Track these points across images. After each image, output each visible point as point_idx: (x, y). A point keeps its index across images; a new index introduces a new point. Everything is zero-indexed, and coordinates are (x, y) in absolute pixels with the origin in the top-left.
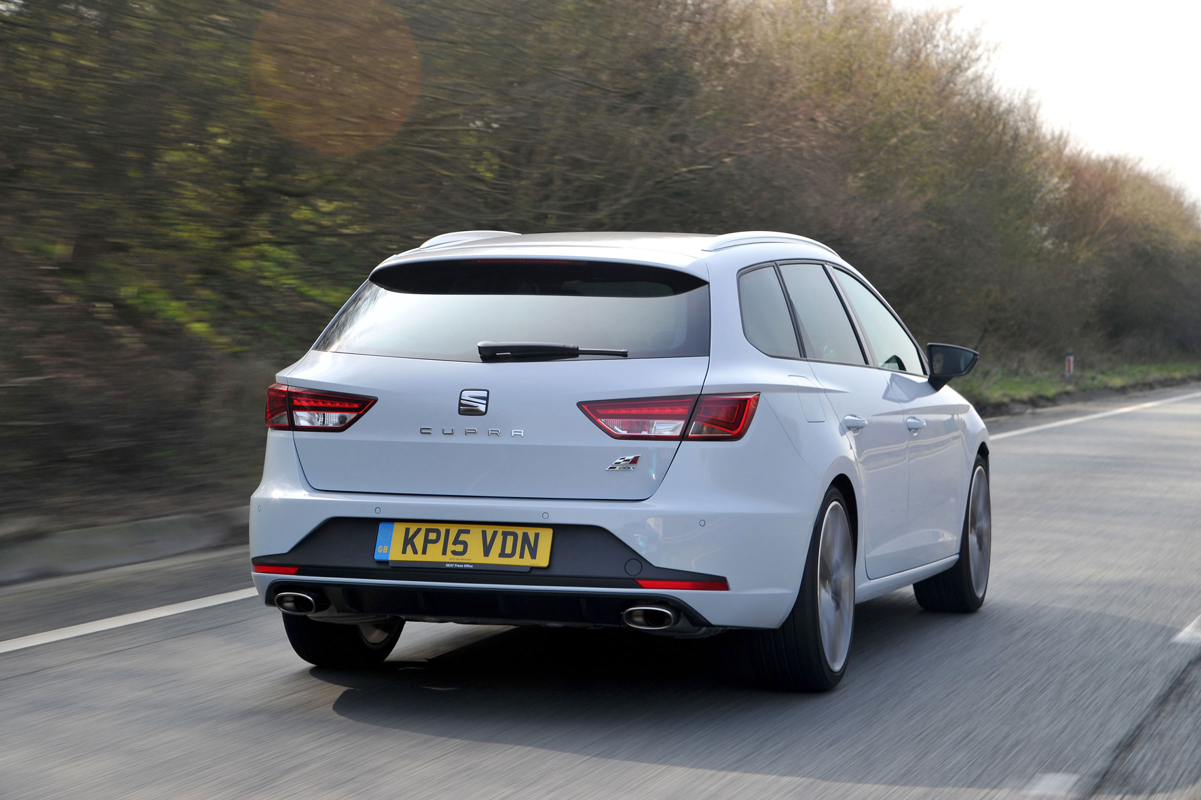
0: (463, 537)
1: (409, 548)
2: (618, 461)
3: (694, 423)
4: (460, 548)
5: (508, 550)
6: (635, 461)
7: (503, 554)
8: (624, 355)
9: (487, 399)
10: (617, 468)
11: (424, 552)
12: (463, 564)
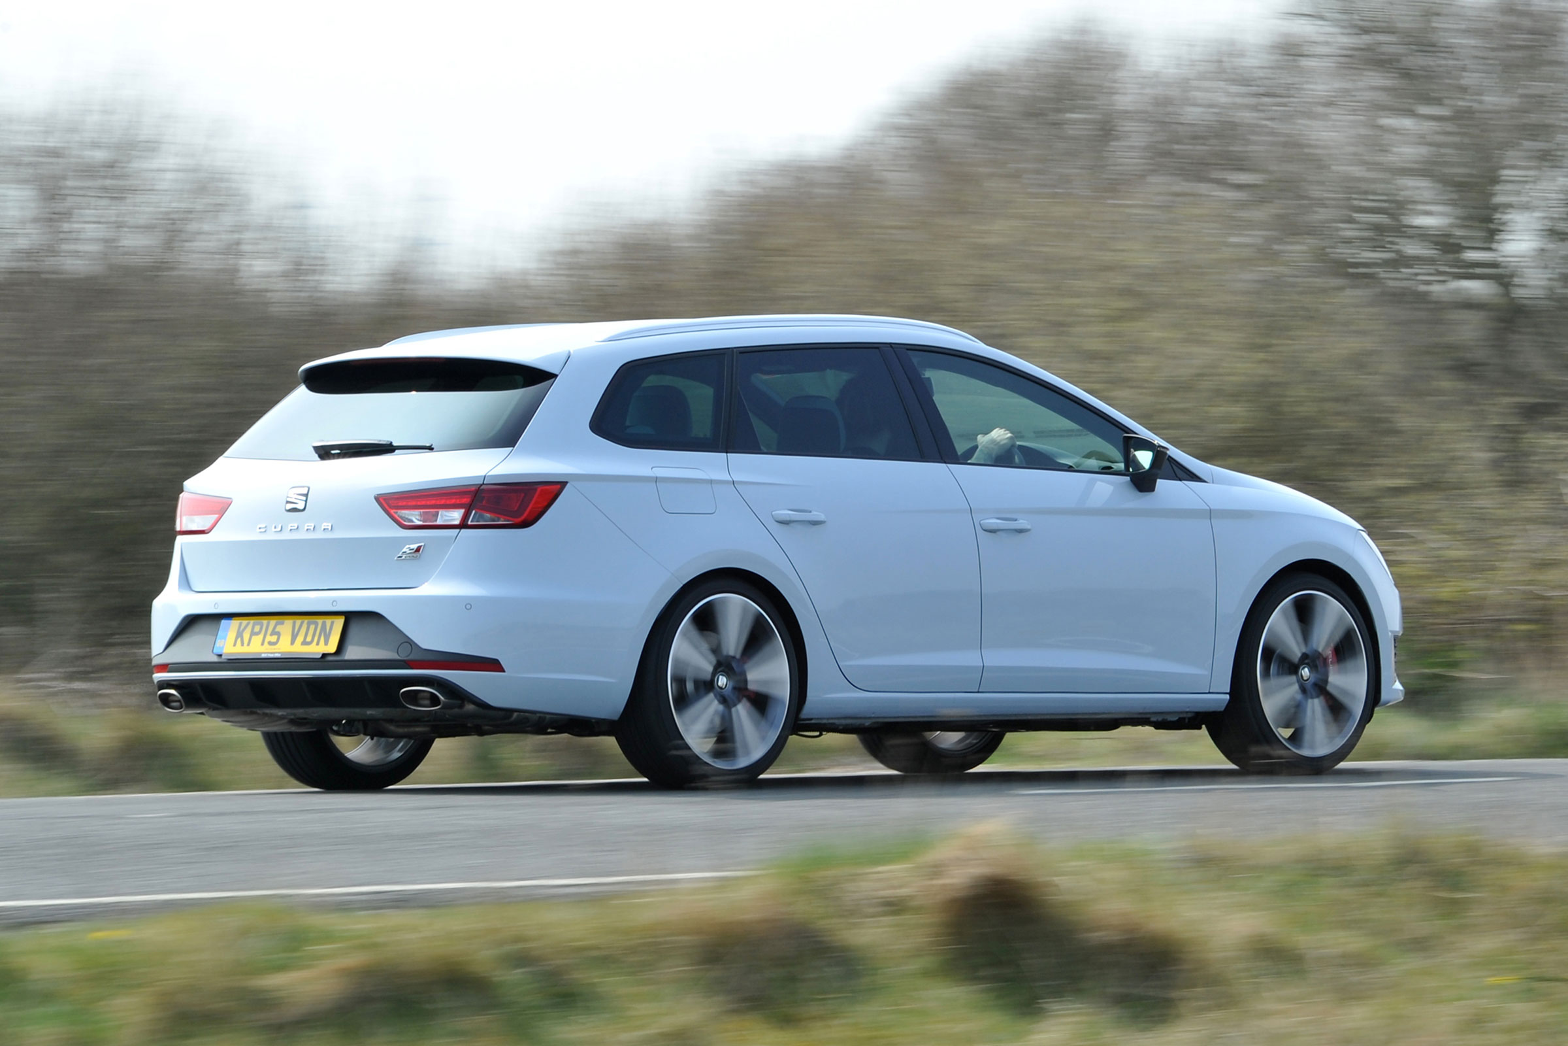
0: (278, 629)
1: (239, 640)
2: (404, 550)
3: (474, 512)
4: (274, 639)
5: (309, 639)
6: (418, 550)
7: (304, 643)
8: (430, 448)
9: (306, 495)
10: (403, 558)
11: (248, 645)
12: (274, 653)
